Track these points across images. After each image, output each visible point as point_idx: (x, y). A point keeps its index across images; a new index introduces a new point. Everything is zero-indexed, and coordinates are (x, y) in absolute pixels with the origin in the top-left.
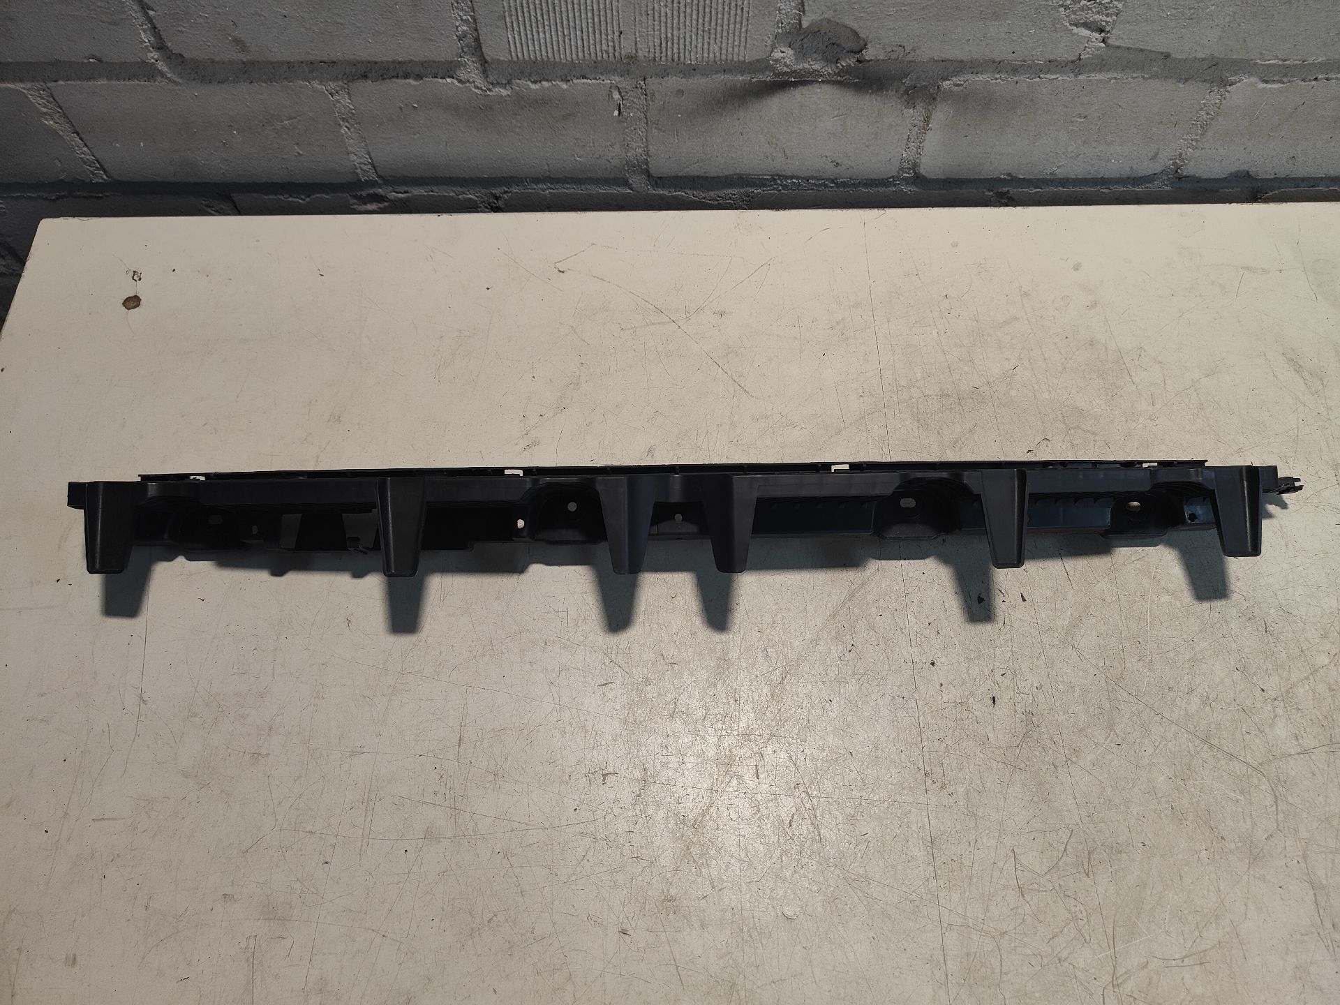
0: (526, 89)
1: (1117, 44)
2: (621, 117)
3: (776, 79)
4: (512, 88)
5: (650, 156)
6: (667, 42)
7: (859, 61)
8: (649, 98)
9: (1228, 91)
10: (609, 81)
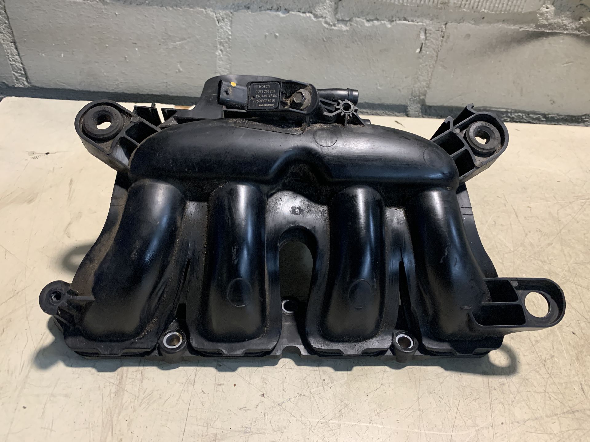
0: (361, 26)
2: (420, 54)
4: (351, 25)
5: (429, 89)
8: (444, 40)
10: (421, 24)
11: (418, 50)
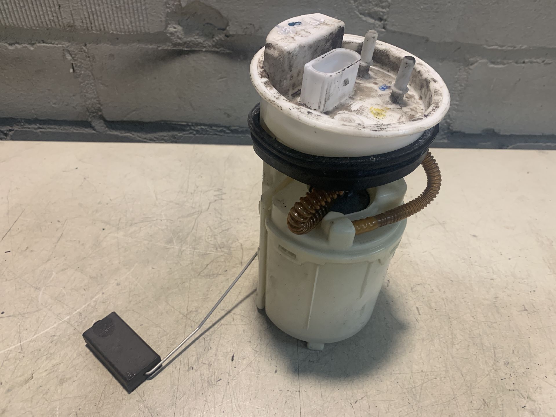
1: (393, 29)
2: (75, 74)
3: (174, 48)
5: (102, 105)
6: (93, 14)
7: (227, 36)
8: (91, 60)
9: (471, 69)
10: (61, 45)
11: (71, 71)
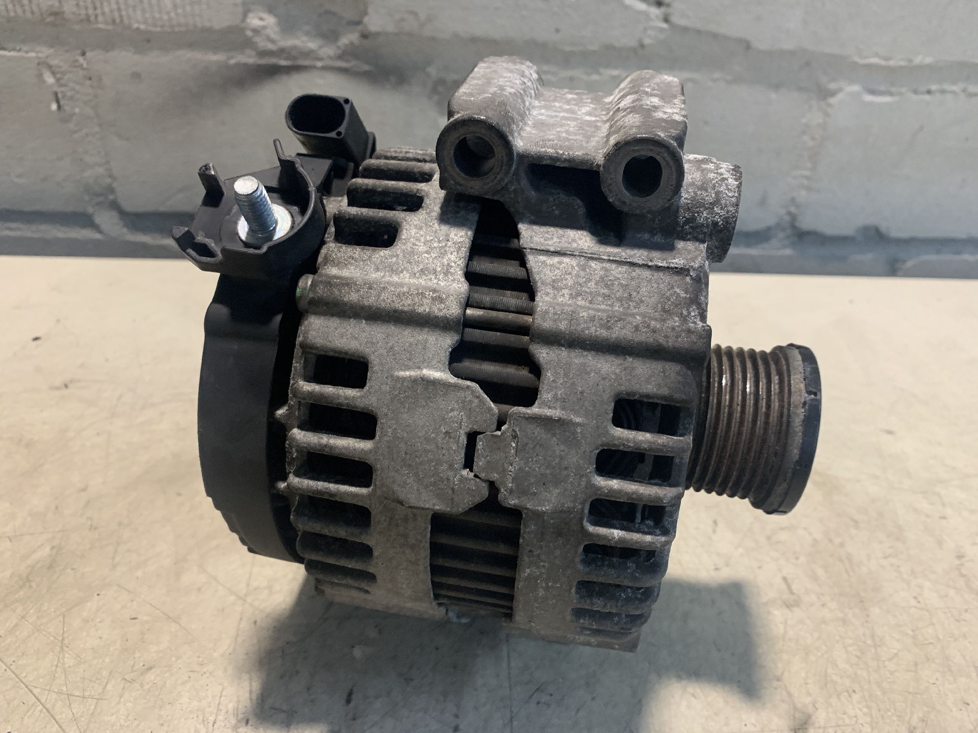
1: (683, 22)
2: (62, 115)
3: (261, 62)
5: (115, 179)
7: (365, 36)
8: (95, 84)
9: (830, 105)
10: (33, 54)
11: (54, 107)
